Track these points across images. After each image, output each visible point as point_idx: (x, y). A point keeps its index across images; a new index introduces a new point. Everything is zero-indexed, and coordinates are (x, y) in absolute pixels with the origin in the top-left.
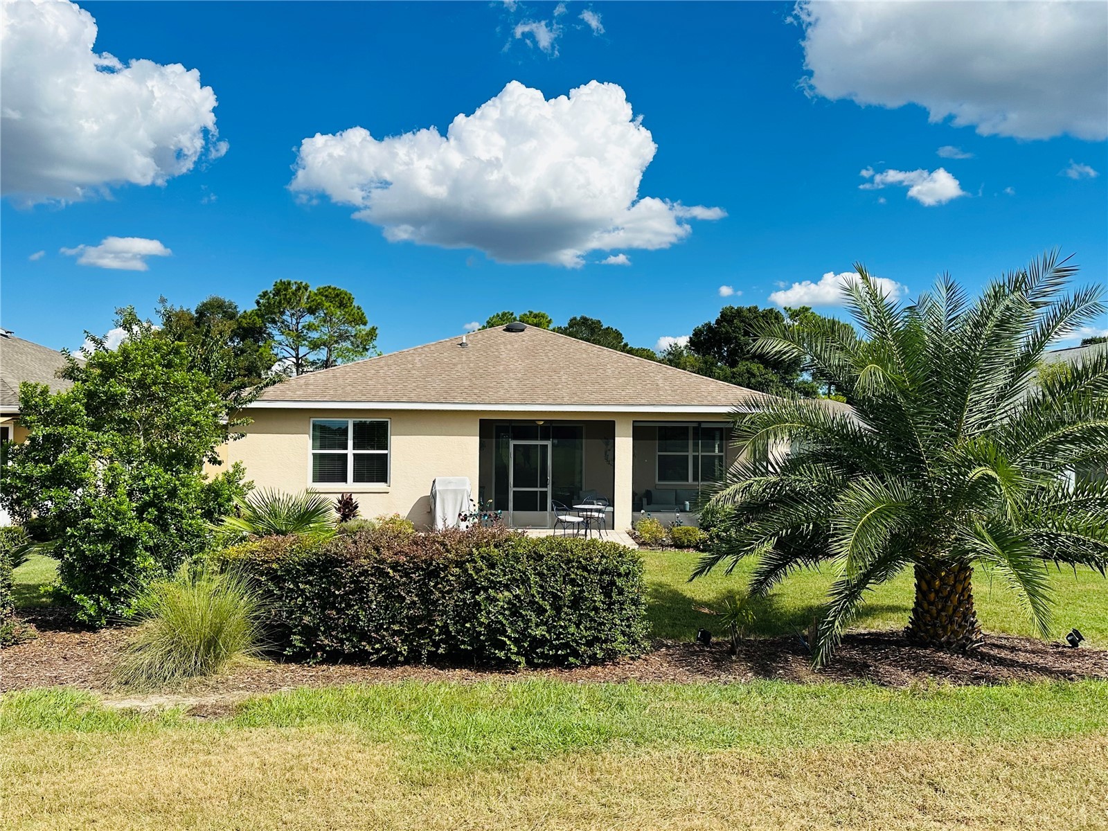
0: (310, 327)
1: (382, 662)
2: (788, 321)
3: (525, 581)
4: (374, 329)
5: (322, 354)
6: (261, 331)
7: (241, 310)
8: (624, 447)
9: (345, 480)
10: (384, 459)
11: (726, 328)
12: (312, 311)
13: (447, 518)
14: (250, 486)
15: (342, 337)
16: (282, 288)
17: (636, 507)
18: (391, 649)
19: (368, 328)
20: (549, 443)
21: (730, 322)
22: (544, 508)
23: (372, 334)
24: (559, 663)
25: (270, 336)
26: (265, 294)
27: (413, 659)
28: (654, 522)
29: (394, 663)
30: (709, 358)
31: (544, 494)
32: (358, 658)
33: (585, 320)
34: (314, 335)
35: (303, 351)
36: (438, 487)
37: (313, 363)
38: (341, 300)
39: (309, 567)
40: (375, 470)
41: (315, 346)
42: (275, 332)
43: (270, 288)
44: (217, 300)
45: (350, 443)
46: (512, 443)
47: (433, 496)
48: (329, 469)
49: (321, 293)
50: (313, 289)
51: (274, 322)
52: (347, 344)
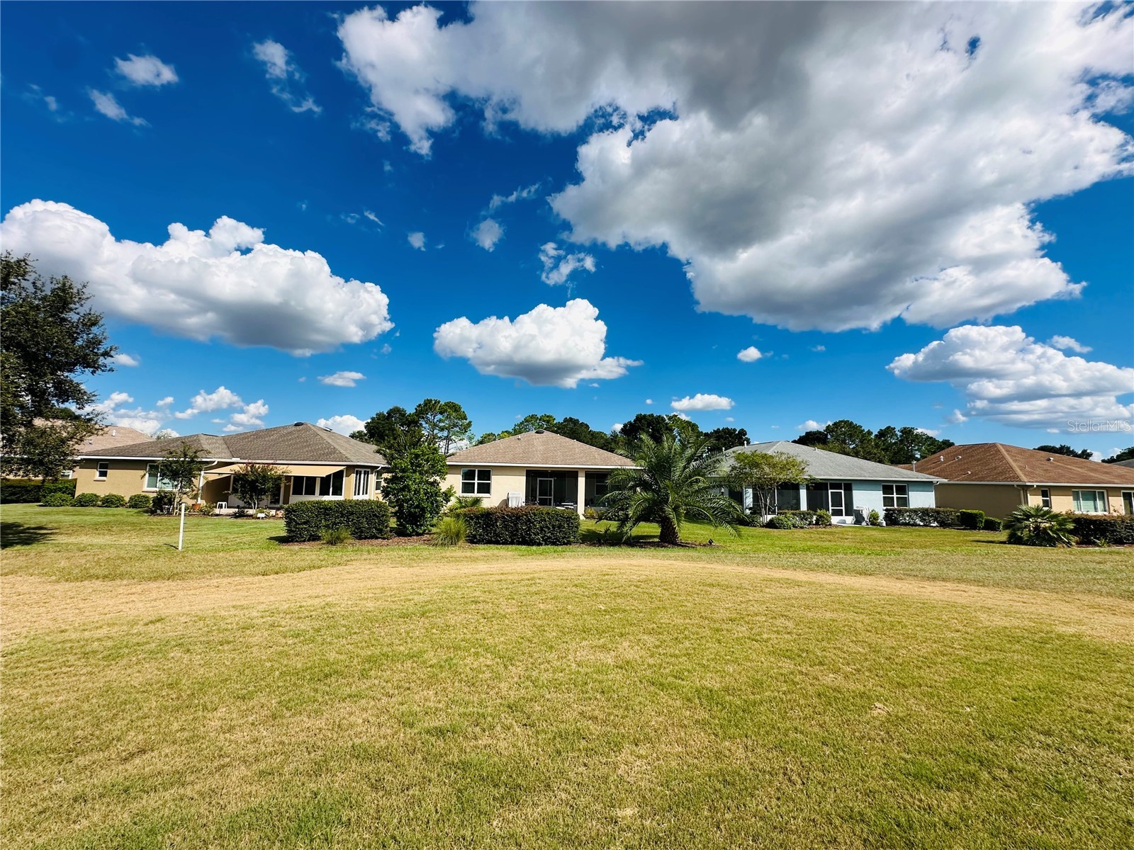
0: (440, 421)
1: (503, 544)
2: (667, 421)
3: (545, 520)
4: (470, 422)
5: (445, 433)
6: (417, 422)
7: (408, 413)
8: (582, 482)
9: (474, 492)
10: (489, 485)
11: (638, 424)
12: (441, 413)
13: (513, 504)
14: (455, 492)
15: (455, 426)
16: (428, 402)
17: (586, 505)
18: (506, 540)
19: (467, 421)
20: (552, 479)
21: (640, 422)
22: (550, 505)
23: (469, 424)
24: (554, 544)
25: (421, 424)
26: (420, 405)
27: (512, 543)
28: (592, 510)
29: (507, 544)
30: (630, 438)
31: (550, 499)
32: (497, 543)
33: (571, 419)
34: (442, 424)
35: (436, 431)
36: (510, 496)
37: (440, 437)
38: (455, 408)
39: (482, 515)
40: (485, 489)
41: (442, 429)
42: (423, 423)
43: (422, 403)
44: (397, 408)
45: (476, 478)
46: (538, 479)
47: (508, 499)
48: (467, 488)
49: (446, 404)
50: (442, 403)
51: (423, 418)
52: (457, 429)
